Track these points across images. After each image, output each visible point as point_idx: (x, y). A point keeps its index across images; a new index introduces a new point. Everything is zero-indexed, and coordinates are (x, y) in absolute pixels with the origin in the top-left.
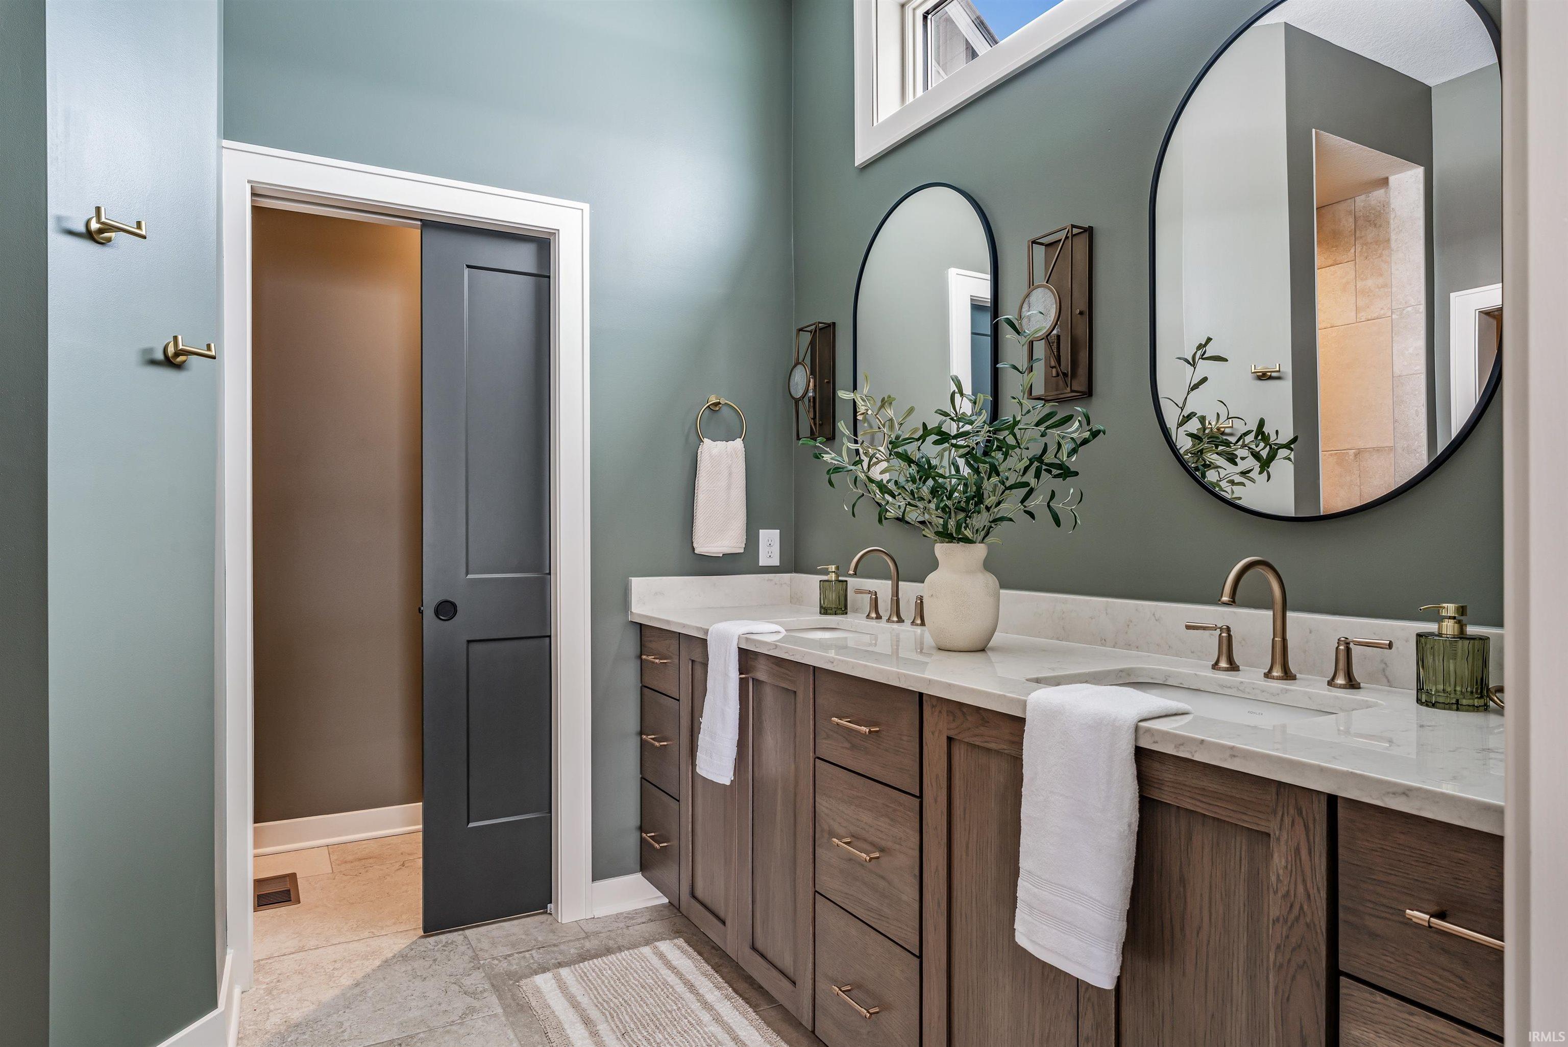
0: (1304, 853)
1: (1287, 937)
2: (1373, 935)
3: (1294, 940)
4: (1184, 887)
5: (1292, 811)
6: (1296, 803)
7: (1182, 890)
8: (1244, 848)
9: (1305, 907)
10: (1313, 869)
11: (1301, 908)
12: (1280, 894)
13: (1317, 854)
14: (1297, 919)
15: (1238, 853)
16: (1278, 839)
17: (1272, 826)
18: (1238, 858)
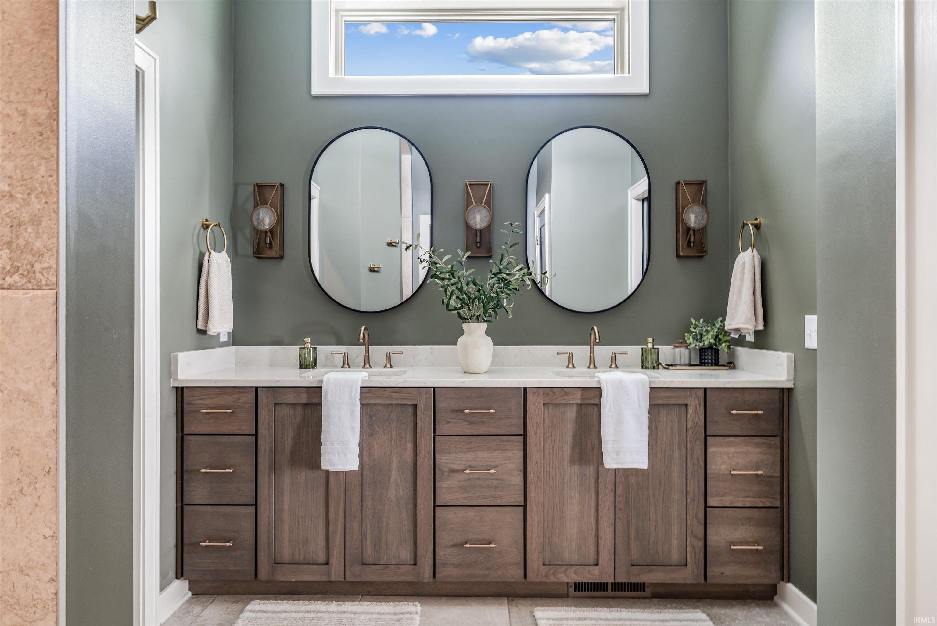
0: (698, 406)
1: (693, 432)
2: (716, 422)
3: (695, 432)
4: (657, 430)
5: (694, 395)
6: (695, 393)
7: (656, 431)
8: (677, 411)
9: (698, 421)
10: (700, 410)
11: (697, 422)
12: (691, 420)
13: (701, 406)
14: (696, 426)
15: (675, 413)
16: (690, 405)
17: (688, 402)
18: (675, 414)
